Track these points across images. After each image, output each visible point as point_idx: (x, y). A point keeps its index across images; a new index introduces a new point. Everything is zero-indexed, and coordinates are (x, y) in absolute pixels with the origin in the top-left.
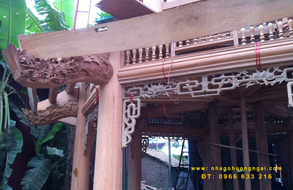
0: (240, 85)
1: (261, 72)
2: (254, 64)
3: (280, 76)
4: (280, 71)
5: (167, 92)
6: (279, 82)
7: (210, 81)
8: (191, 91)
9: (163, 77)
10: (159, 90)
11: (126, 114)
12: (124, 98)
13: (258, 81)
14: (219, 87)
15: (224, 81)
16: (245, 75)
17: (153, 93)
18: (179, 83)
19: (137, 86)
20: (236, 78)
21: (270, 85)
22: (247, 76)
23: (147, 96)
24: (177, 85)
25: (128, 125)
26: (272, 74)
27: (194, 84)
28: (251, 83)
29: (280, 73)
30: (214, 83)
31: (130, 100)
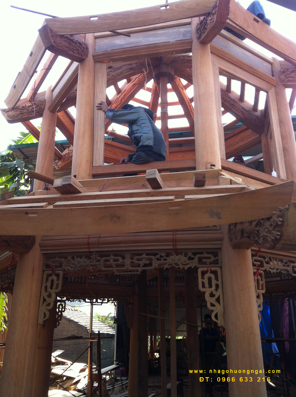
0: (159, 265)
1: (177, 256)
2: (171, 247)
3: (192, 261)
4: (193, 256)
5: (91, 267)
6: (192, 267)
7: (132, 260)
8: (114, 268)
9: (88, 250)
10: (83, 264)
11: (46, 287)
12: (45, 269)
13: (175, 264)
14: (140, 266)
15: (145, 261)
16: (164, 257)
17: (77, 266)
18: (104, 258)
19: (59, 258)
20: (156, 259)
21: (184, 268)
22: (165, 258)
23: (69, 269)
24: (101, 260)
25: (47, 299)
26: (186, 258)
27: (118, 260)
28: (169, 265)
29: (192, 259)
30: (137, 262)
31: (51, 271)
